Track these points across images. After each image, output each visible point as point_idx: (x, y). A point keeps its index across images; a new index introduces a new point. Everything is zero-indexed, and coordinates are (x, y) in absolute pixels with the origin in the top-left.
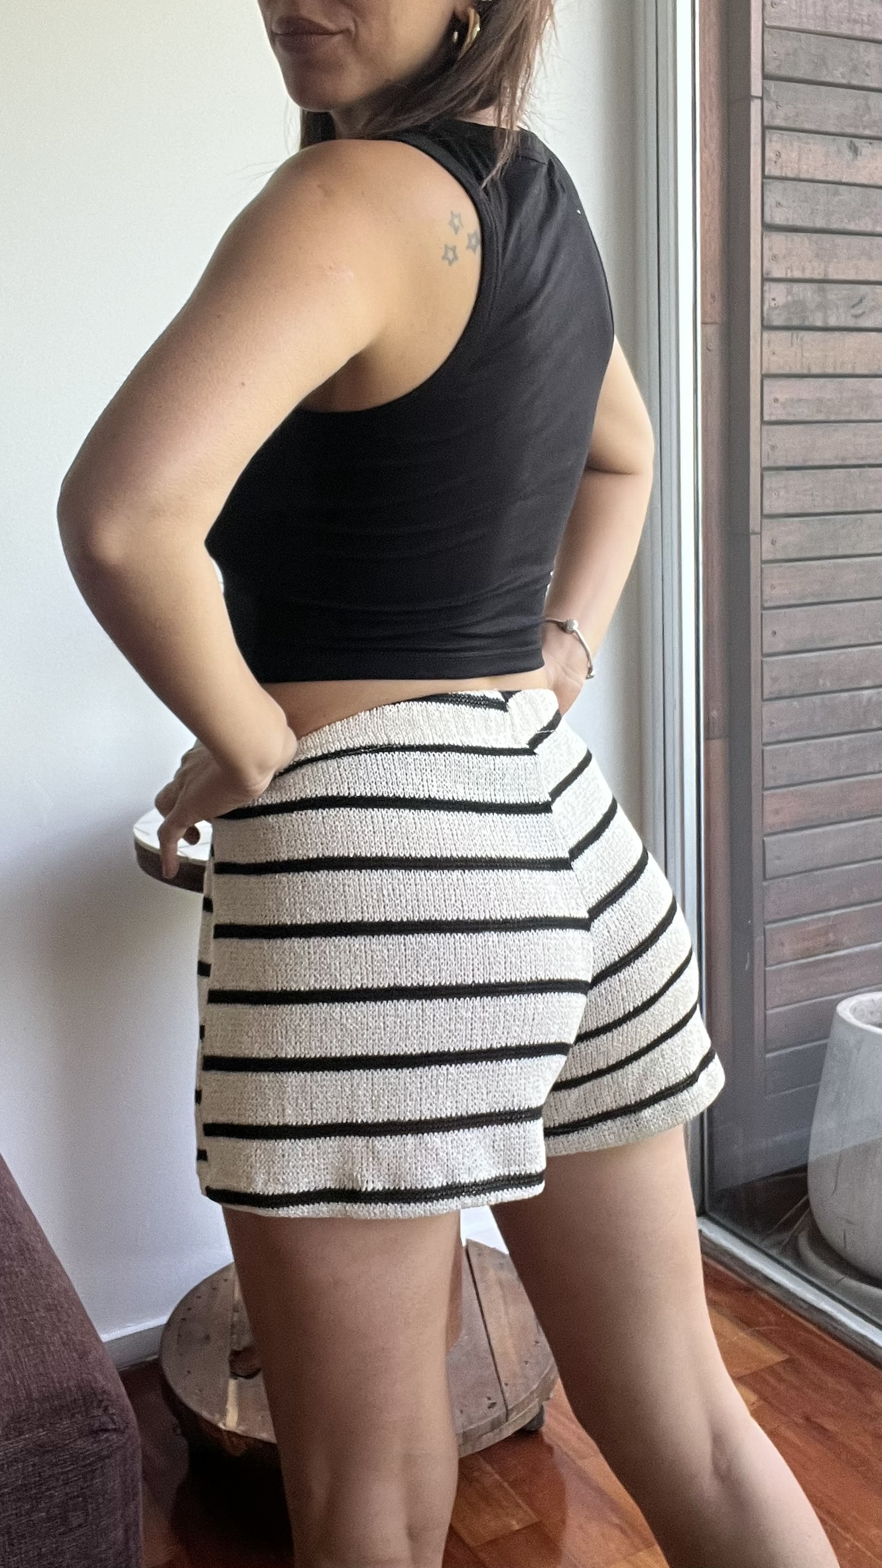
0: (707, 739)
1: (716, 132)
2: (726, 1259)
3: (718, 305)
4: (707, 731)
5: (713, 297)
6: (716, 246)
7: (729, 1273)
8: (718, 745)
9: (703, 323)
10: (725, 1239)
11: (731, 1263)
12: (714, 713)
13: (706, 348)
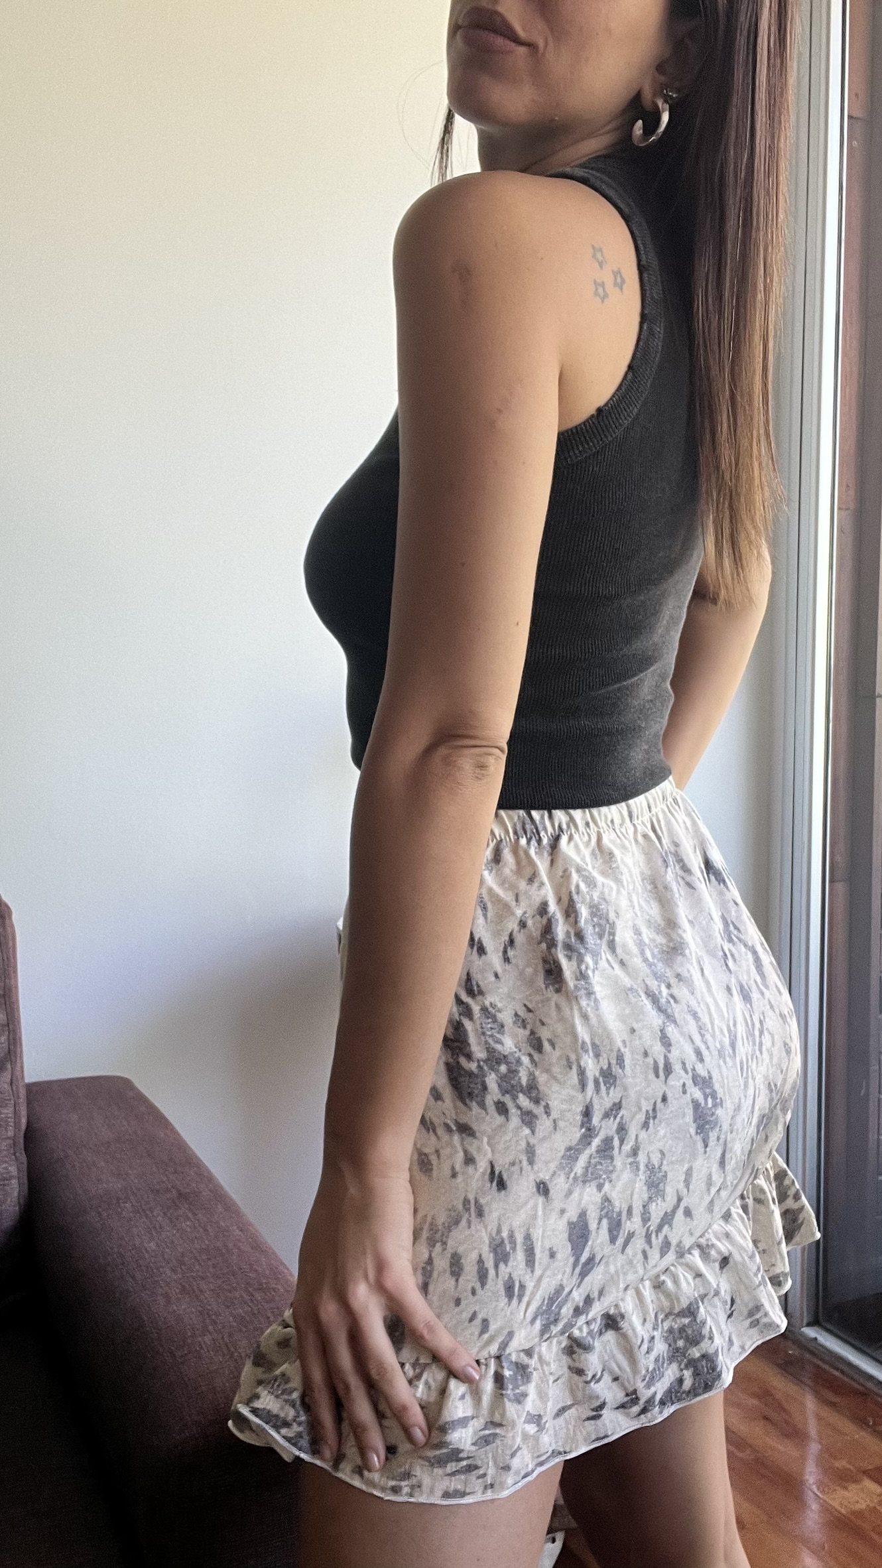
0: (831, 881)
1: (855, 343)
2: (841, 1366)
3: (852, 492)
4: (832, 875)
5: (848, 486)
6: (852, 441)
7: (846, 1379)
8: (841, 887)
9: (839, 509)
10: (840, 1347)
11: (846, 1369)
12: (838, 858)
13: (841, 531)
